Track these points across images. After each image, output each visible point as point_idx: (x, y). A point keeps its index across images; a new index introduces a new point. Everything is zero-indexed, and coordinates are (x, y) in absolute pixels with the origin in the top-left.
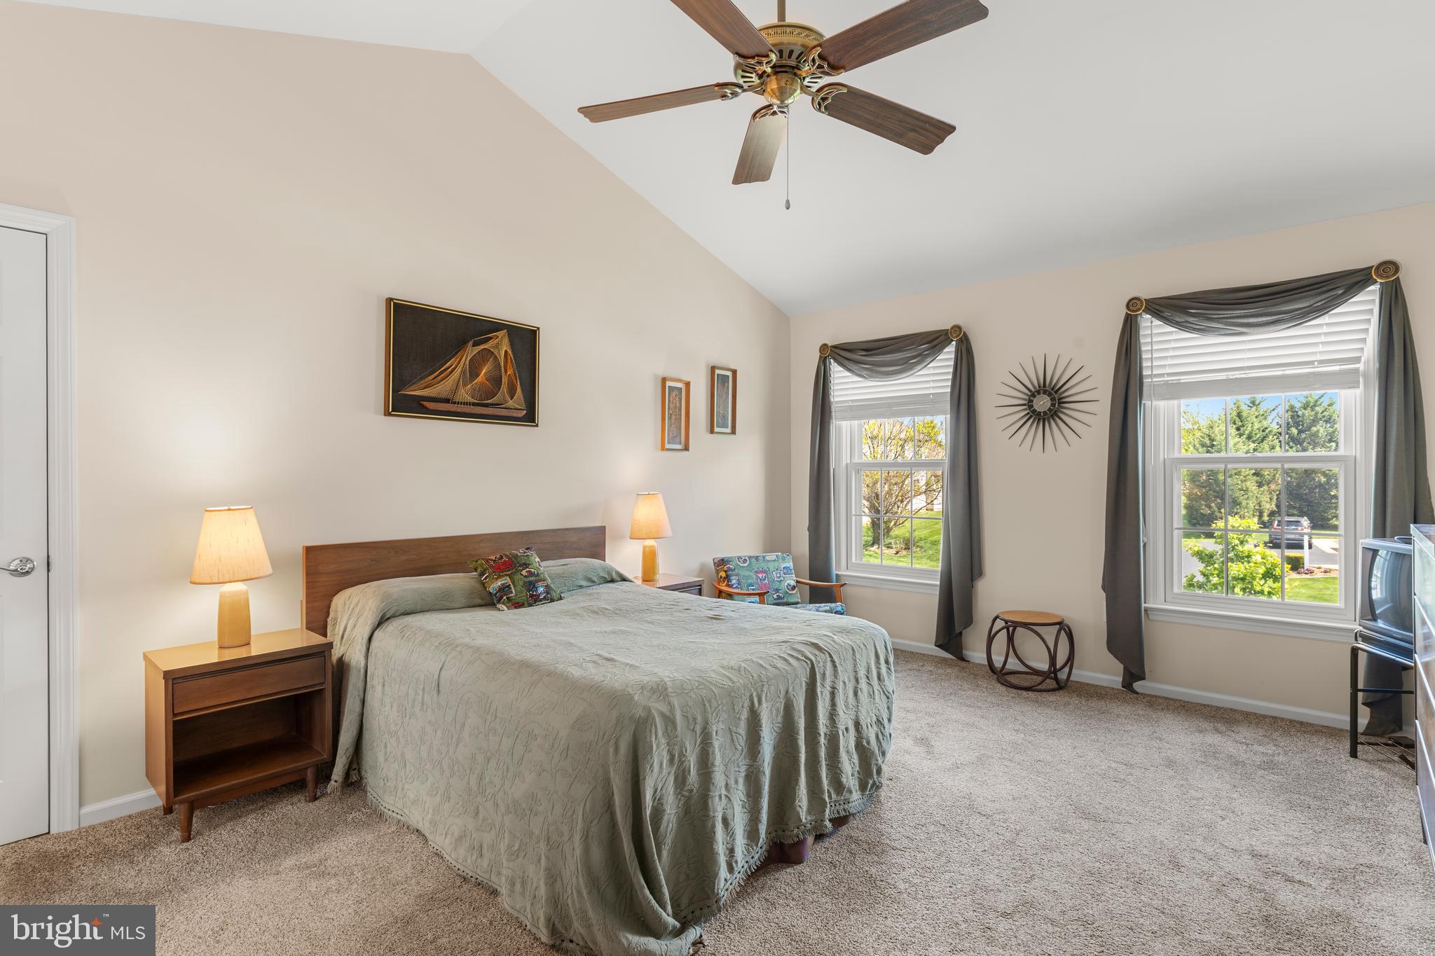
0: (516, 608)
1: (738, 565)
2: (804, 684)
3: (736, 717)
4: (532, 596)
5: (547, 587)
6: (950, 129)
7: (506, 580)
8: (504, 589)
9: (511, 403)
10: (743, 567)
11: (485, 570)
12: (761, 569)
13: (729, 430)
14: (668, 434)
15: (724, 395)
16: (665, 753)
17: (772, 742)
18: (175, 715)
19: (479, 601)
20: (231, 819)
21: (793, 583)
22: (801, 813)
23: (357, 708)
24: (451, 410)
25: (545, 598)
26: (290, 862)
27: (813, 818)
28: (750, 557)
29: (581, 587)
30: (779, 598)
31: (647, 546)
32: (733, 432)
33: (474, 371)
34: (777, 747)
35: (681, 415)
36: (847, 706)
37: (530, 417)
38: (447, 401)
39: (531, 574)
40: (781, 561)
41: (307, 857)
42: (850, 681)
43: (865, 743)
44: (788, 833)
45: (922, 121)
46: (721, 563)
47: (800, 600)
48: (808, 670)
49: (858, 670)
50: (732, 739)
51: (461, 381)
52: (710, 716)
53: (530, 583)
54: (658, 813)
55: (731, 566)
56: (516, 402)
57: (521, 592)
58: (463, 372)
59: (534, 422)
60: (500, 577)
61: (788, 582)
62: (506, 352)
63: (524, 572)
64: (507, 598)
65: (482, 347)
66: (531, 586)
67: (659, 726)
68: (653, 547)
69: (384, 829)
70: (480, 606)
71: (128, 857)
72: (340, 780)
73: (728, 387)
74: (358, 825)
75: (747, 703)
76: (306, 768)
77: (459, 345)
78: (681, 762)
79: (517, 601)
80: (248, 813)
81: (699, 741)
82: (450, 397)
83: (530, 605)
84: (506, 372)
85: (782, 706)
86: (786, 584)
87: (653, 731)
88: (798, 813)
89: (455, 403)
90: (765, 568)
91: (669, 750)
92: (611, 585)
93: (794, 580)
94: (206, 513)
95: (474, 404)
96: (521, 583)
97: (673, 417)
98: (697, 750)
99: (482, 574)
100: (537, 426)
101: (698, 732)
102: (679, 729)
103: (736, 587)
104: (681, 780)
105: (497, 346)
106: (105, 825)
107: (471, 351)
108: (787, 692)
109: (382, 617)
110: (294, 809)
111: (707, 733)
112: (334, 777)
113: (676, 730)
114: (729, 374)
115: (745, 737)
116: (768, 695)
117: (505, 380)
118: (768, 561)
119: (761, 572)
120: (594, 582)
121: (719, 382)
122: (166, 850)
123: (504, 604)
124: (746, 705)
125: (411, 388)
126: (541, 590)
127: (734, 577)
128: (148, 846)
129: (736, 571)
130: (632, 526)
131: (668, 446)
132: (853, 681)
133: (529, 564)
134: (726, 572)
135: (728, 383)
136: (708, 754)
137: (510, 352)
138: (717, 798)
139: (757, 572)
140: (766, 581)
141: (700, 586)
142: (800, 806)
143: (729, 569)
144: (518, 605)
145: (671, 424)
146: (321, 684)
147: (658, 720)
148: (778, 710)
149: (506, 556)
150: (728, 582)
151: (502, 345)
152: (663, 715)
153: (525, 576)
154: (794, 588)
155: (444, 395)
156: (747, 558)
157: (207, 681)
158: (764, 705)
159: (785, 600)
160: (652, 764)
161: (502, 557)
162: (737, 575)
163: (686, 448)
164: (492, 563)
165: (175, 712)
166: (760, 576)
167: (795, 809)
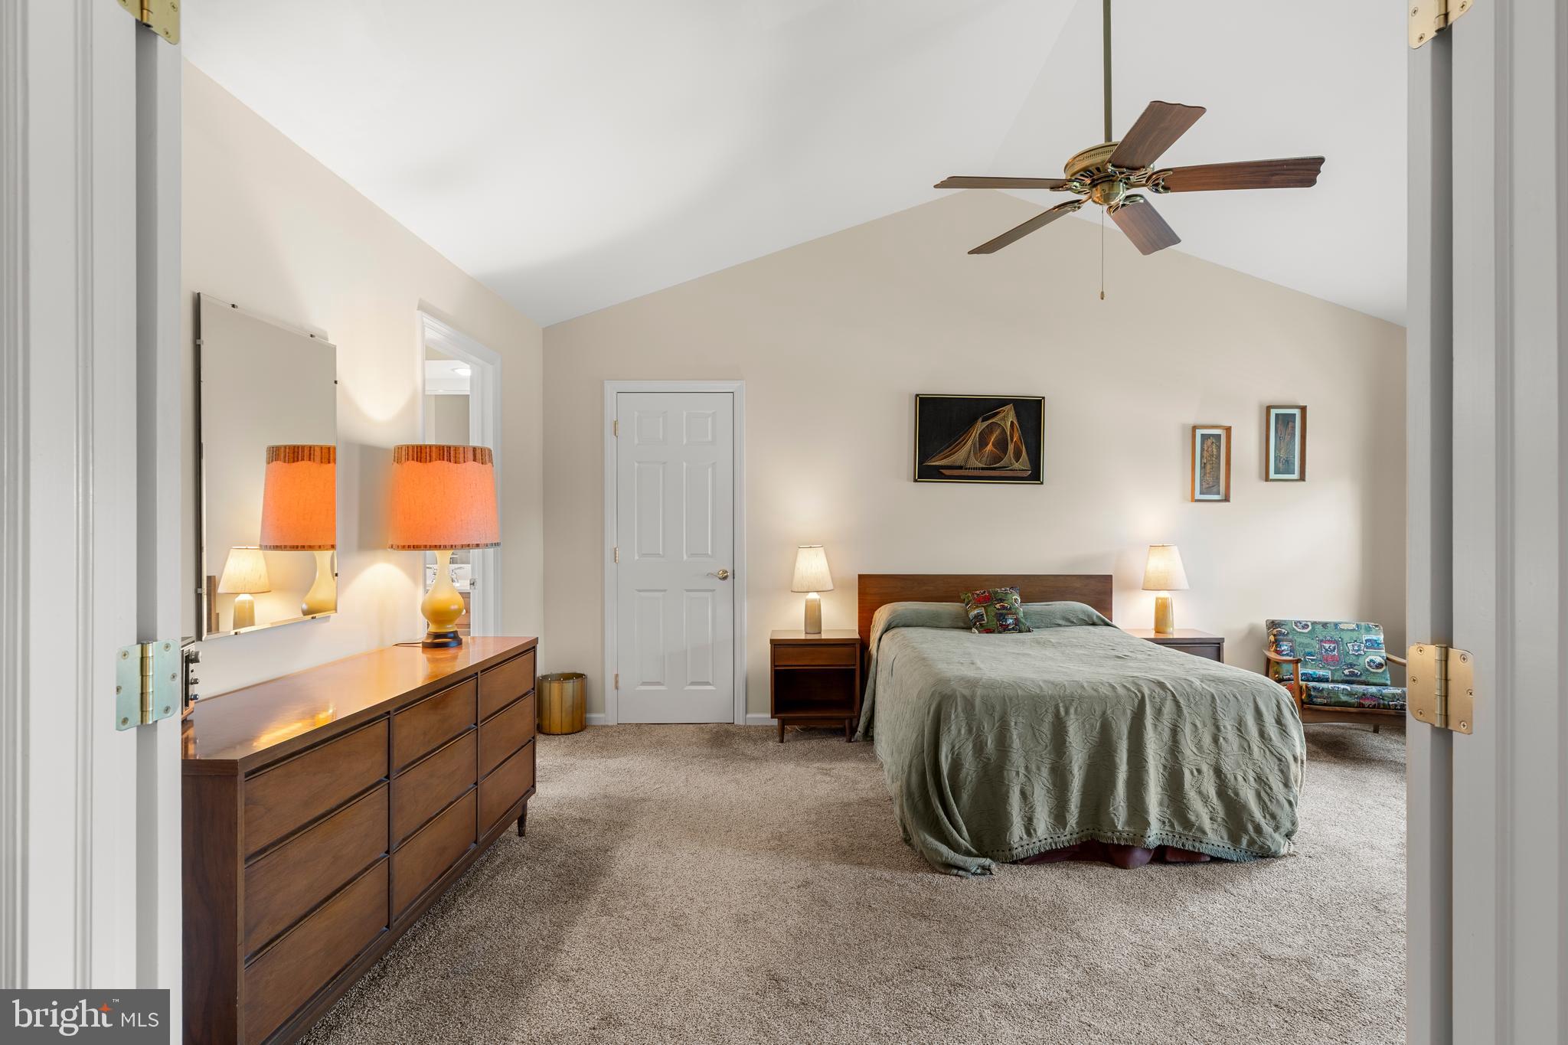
0: (987, 633)
1: (1294, 630)
2: (1129, 712)
3: (1038, 718)
4: (1001, 625)
5: (1016, 619)
6: (1320, 161)
7: (982, 610)
8: (979, 617)
9: (1017, 465)
10: (1303, 633)
11: (969, 602)
12: (1328, 638)
13: (1296, 476)
14: (1201, 485)
15: (1288, 438)
16: (964, 724)
17: (1085, 751)
18: (775, 666)
19: (962, 625)
20: (805, 739)
21: (1379, 660)
22: (1116, 820)
23: (872, 687)
24: (963, 474)
25: (1013, 629)
26: (817, 765)
27: (1132, 830)
28: (1314, 623)
29: (1059, 625)
30: (1352, 674)
31: (1160, 598)
32: (1302, 478)
33: (983, 441)
34: (1093, 757)
35: (1219, 464)
36: (1199, 746)
37: (1035, 475)
38: (960, 468)
39: (1004, 608)
40: (1363, 631)
41: (826, 765)
42: (1205, 726)
43: (1230, 792)
44: (1102, 833)
45: (1278, 165)
46: (1273, 624)
47: (1389, 682)
48: (1136, 701)
49: (1219, 718)
50: (1034, 734)
51: (972, 452)
52: (1009, 709)
53: (1001, 614)
54: (956, 765)
55: (1283, 631)
56: (1023, 464)
57: (993, 621)
58: (974, 444)
59: (1039, 480)
60: (977, 607)
61: (1373, 658)
62: (1012, 423)
63: (998, 606)
64: (981, 624)
65: (990, 421)
66: (1001, 617)
67: (959, 704)
68: (1166, 599)
69: (873, 765)
70: (963, 628)
71: (755, 742)
72: (862, 731)
73: (1294, 428)
74: (863, 760)
75: (1051, 710)
76: (845, 719)
77: (972, 422)
78: (978, 736)
79: (989, 627)
80: (813, 739)
81: (997, 725)
82: (963, 464)
83: (1000, 632)
84: (1012, 440)
85: (1098, 724)
86: (1367, 660)
87: (954, 705)
88: (1113, 820)
89: (966, 469)
90: (1336, 638)
91: (967, 723)
92: (1091, 628)
93: (1383, 657)
94: (800, 549)
95: (983, 469)
96: (993, 614)
97: (1208, 467)
98: (995, 730)
99: (967, 605)
100: (1042, 483)
101: (996, 718)
102: (977, 709)
103: (1287, 655)
104: (979, 748)
105: (1004, 419)
106: (755, 727)
107: (980, 426)
108: (1104, 713)
109: (889, 625)
110: (837, 743)
111: (1004, 721)
112: (859, 729)
113: (974, 710)
114: (1297, 412)
115: (1049, 736)
116: (1079, 709)
117: (1011, 447)
118: (1343, 630)
119: (1330, 642)
120: (1073, 622)
121: (1280, 422)
122: (771, 743)
123: (976, 628)
124: (1050, 711)
125: (933, 460)
126: (1010, 621)
127: (1285, 643)
128: (765, 740)
129: (1290, 637)
130: (1145, 575)
131: (1198, 496)
132: (1210, 727)
133: (1004, 600)
134: (1274, 635)
135: (1294, 422)
136: (1005, 737)
137: (1015, 422)
138: (1014, 774)
139: (1322, 641)
140: (1335, 653)
141: (1219, 644)
142: (1115, 815)
143: (1280, 633)
144: (989, 631)
145: (1205, 474)
146: (854, 665)
147: (959, 699)
148: (1092, 726)
149: (989, 592)
150: (1276, 647)
151: (1008, 418)
152: (964, 697)
153: (998, 609)
154: (1380, 666)
155: (958, 464)
156: (1309, 624)
157: (790, 650)
158: (1072, 716)
159: (1363, 678)
160: (950, 727)
161: (984, 592)
162: (1291, 641)
163: (1227, 499)
164: (975, 596)
165: (776, 664)
166: (1327, 646)
167: (1109, 814)
